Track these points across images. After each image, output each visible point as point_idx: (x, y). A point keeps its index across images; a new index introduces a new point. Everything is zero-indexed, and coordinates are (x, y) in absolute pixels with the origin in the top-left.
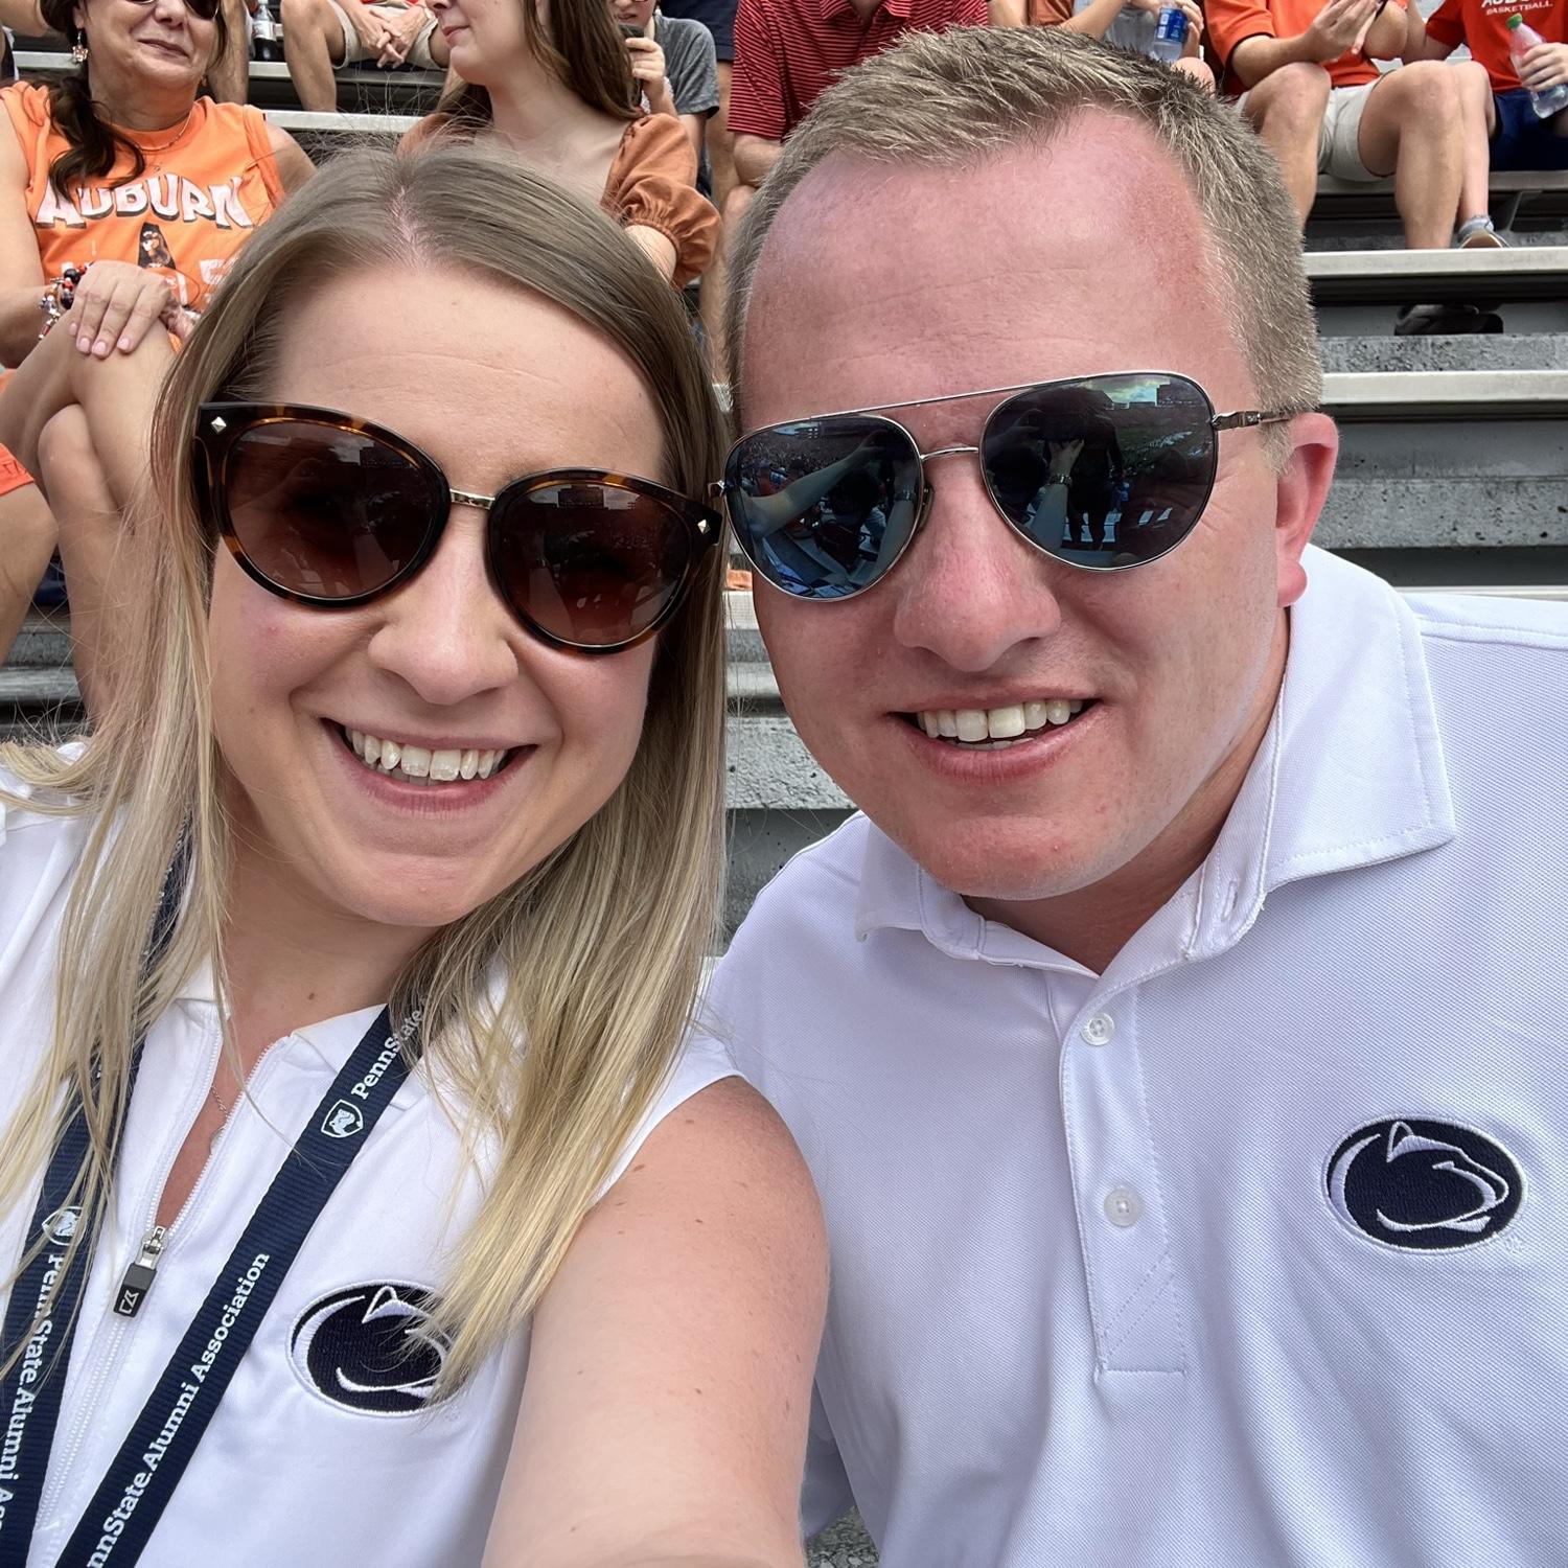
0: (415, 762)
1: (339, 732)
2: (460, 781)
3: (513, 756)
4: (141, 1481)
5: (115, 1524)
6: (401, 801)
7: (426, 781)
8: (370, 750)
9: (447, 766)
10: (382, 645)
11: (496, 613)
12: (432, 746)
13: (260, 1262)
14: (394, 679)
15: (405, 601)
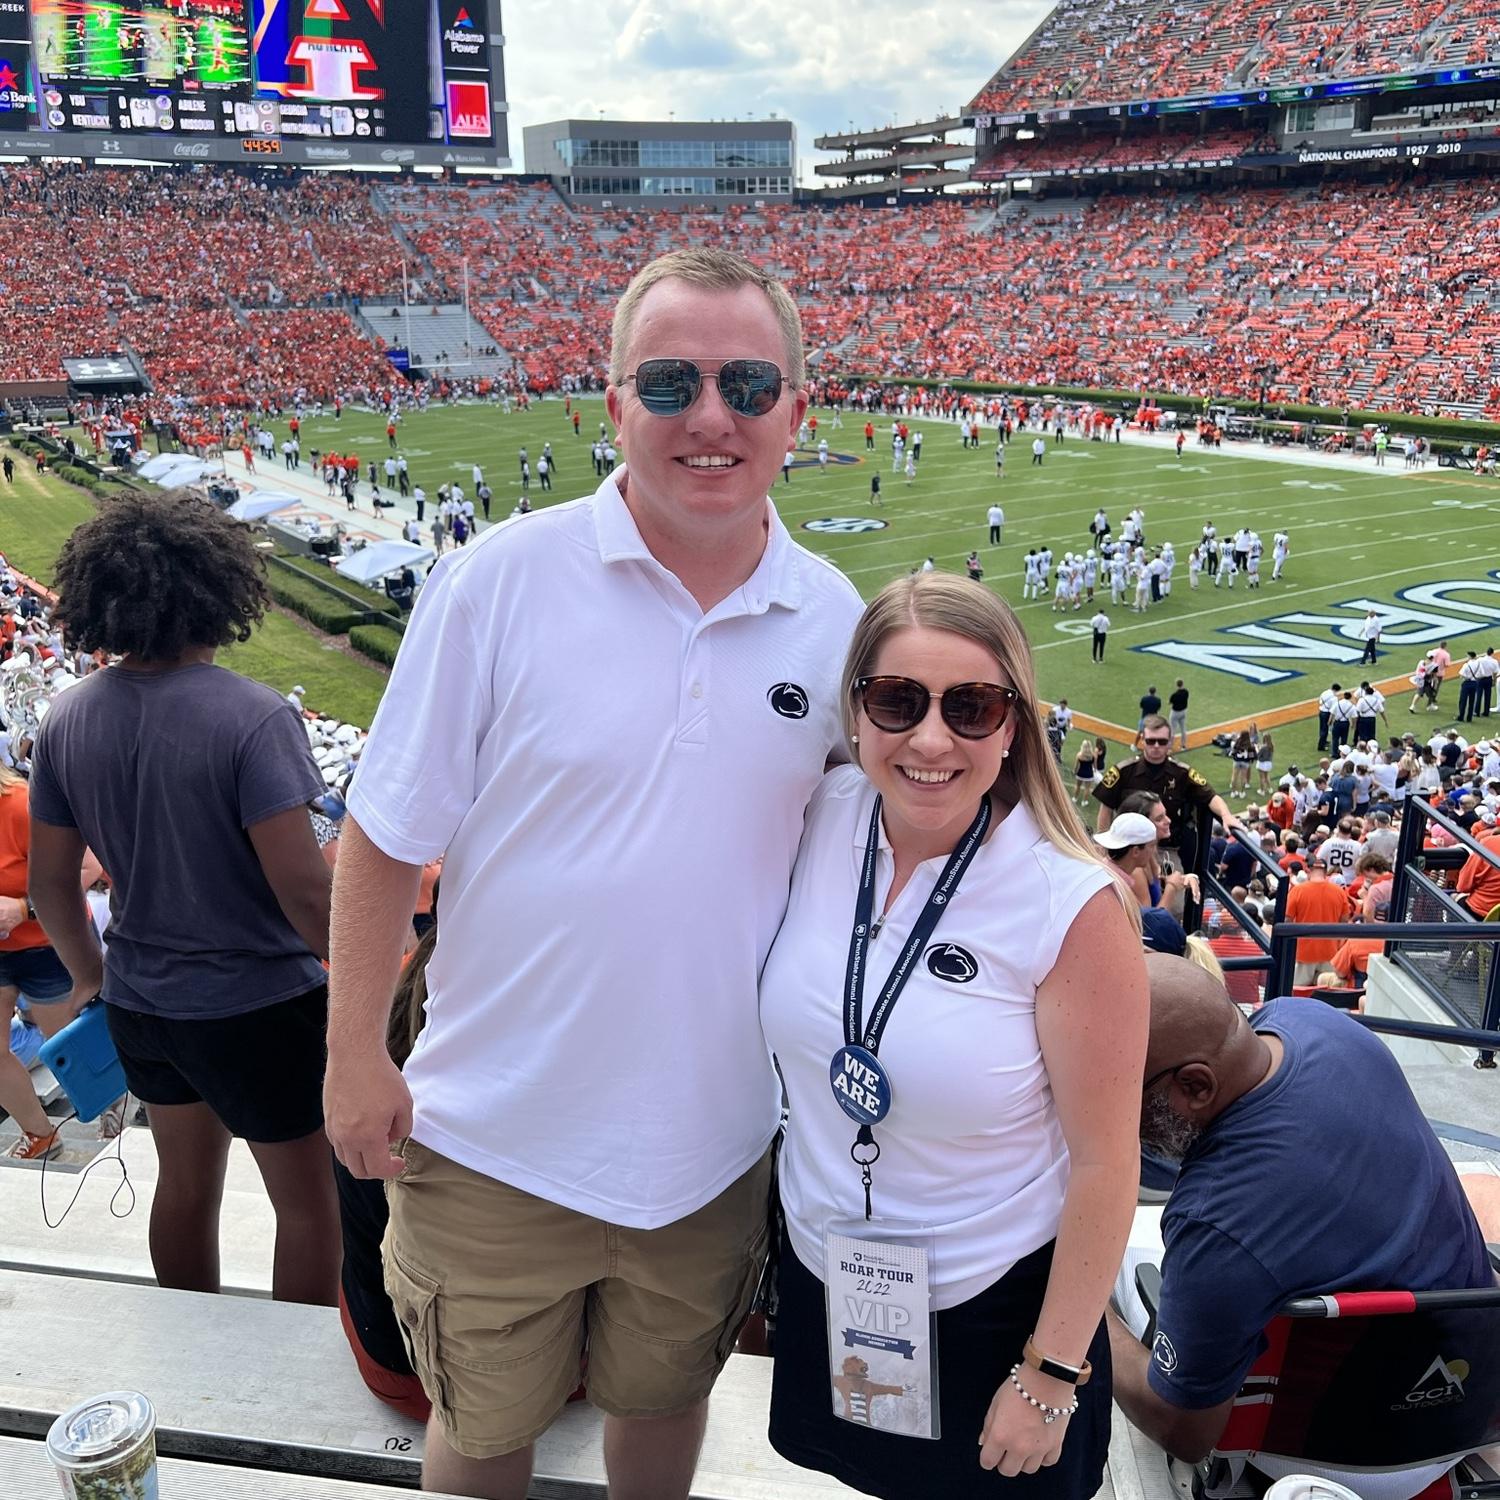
0: (924, 777)
1: (900, 769)
2: (939, 782)
3: (957, 773)
4: (886, 1002)
5: (880, 1014)
6: (921, 789)
7: (928, 783)
8: (911, 774)
9: (934, 777)
10: (913, 742)
11: (946, 729)
12: (929, 771)
13: (917, 941)
14: (915, 752)
15: (919, 728)
